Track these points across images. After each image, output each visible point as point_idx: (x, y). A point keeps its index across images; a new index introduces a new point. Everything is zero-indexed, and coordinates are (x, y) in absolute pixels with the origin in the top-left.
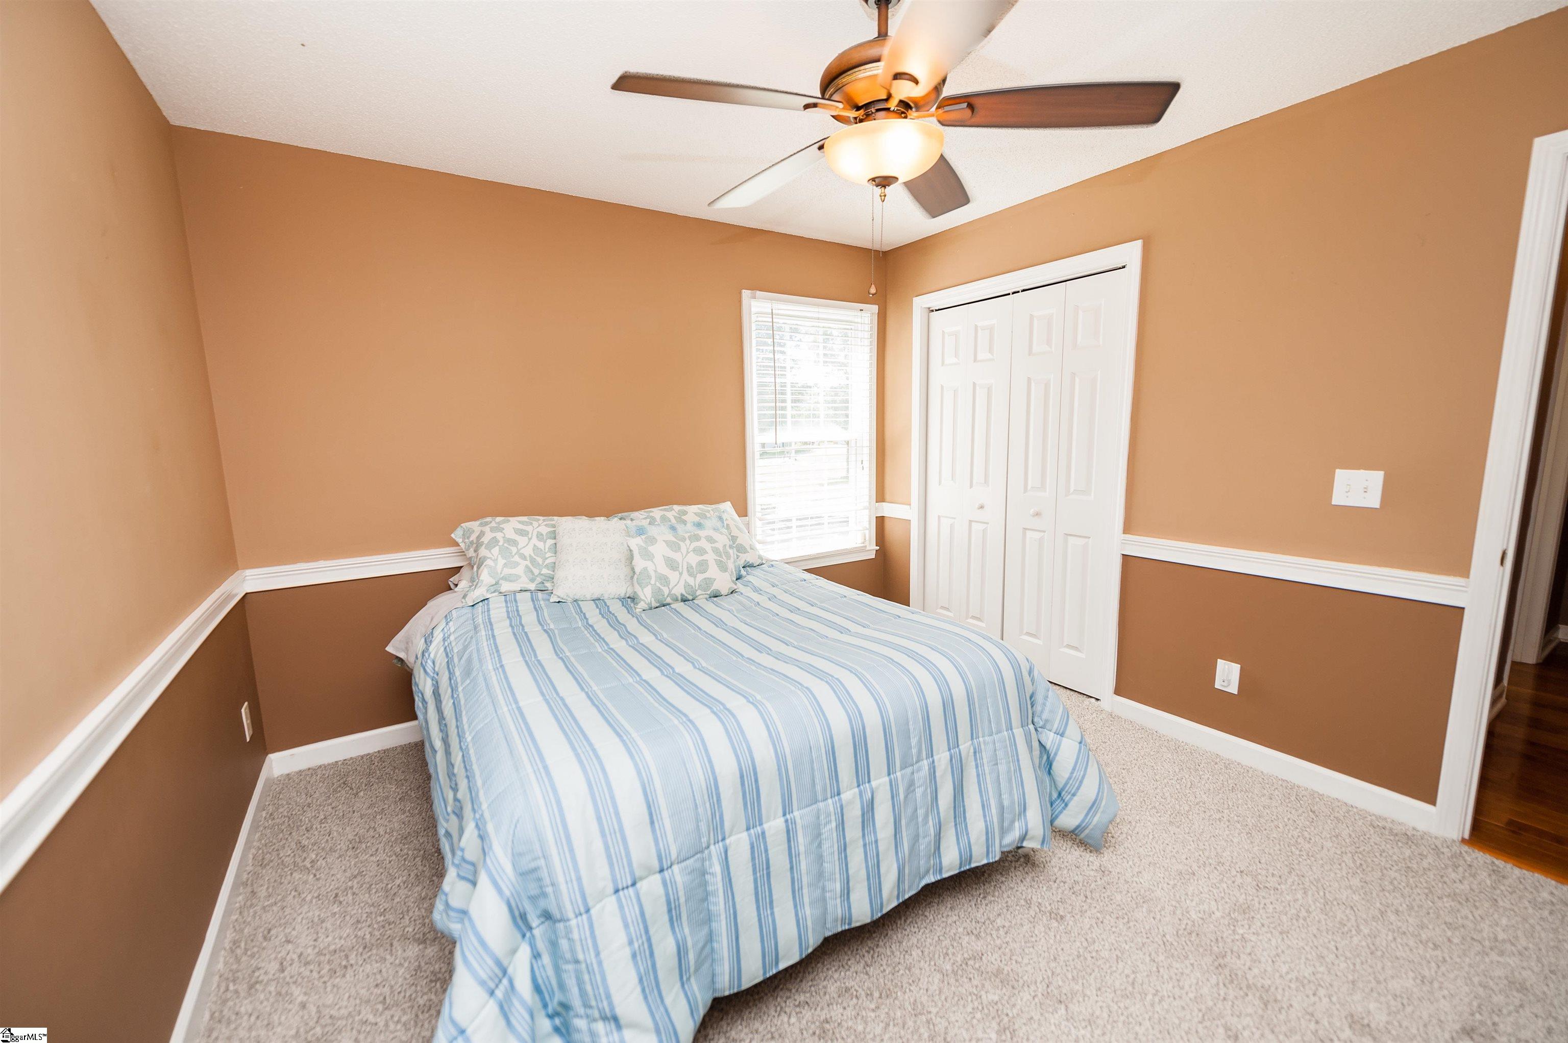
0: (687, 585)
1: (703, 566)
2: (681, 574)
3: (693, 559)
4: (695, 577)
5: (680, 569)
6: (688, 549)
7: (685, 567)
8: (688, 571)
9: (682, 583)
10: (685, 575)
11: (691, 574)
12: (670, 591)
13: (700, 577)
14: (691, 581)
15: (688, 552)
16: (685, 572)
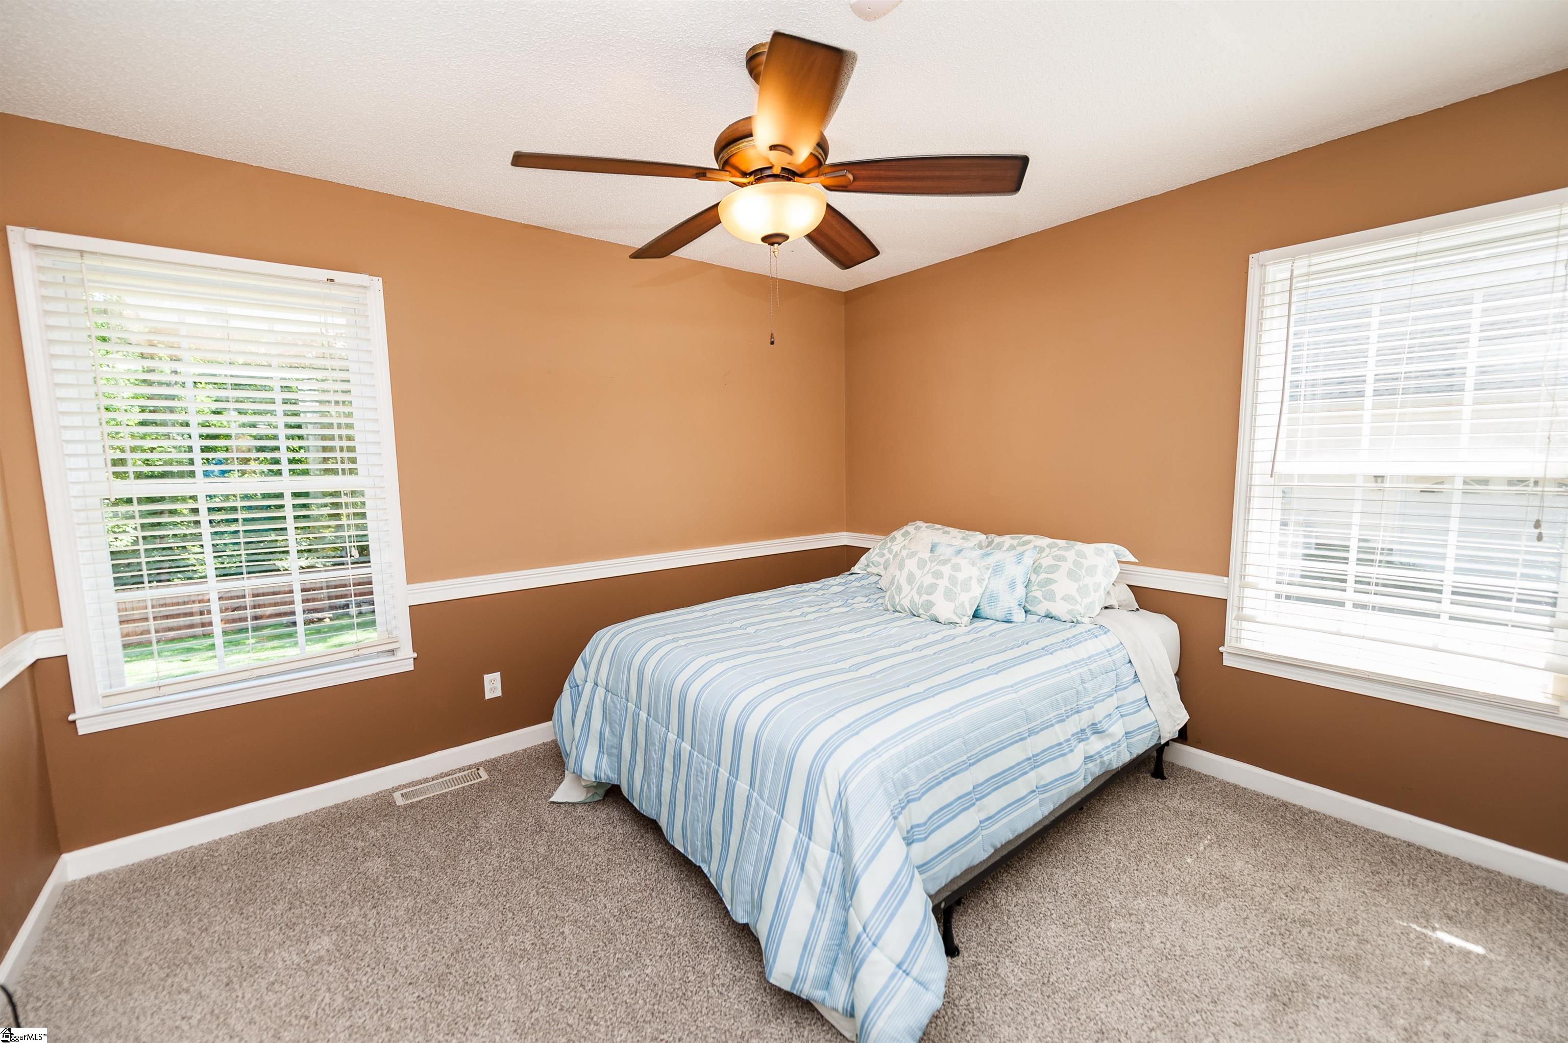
0: (912, 601)
1: (931, 589)
2: (912, 589)
3: (928, 580)
4: (921, 596)
5: (914, 585)
6: (930, 569)
7: (917, 586)
8: (918, 588)
9: (909, 598)
10: (914, 592)
11: (919, 593)
12: (900, 601)
13: (925, 597)
14: (916, 598)
15: (928, 572)
16: (915, 589)
